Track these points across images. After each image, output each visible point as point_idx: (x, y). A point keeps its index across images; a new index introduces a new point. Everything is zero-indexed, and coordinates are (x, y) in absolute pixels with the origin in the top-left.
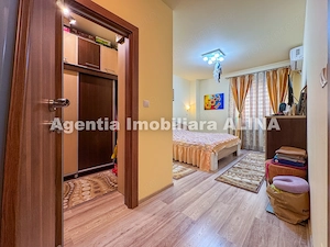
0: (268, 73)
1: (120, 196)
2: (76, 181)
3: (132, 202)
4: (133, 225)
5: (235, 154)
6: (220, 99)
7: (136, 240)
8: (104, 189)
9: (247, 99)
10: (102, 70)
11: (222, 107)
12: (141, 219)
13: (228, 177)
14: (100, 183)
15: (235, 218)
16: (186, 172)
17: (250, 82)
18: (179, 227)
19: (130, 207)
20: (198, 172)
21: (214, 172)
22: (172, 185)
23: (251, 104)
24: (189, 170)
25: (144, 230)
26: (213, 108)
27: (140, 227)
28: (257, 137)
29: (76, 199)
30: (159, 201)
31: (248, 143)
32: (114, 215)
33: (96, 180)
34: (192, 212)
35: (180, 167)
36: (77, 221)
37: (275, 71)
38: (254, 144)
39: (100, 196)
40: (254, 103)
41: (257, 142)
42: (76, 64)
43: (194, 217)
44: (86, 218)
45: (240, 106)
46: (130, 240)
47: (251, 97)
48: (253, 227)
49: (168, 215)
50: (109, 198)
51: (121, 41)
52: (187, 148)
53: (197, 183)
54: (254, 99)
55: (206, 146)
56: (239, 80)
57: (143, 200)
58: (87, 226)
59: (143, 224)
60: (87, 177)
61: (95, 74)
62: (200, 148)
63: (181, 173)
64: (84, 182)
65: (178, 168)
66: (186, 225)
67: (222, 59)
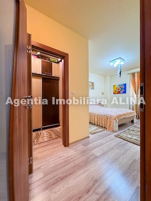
1: (61, 140)
2: (41, 131)
3: (66, 143)
4: (65, 154)
5: (132, 121)
6: (123, 87)
7: (66, 161)
8: (54, 136)
10: (53, 75)
11: (125, 92)
12: (70, 152)
13: (124, 135)
14: (52, 133)
15: (121, 158)
16: (98, 130)
18: (88, 158)
19: (65, 146)
20: (106, 131)
21: (115, 132)
22: (89, 137)
24: (101, 129)
25: (70, 157)
26: (119, 93)
27: (68, 156)
29: (41, 140)
30: (80, 145)
32: (57, 149)
33: (50, 132)
34: (97, 152)
35: (95, 128)
36: (41, 150)
39: (52, 140)
42: (41, 74)
43: (97, 154)
44: (44, 149)
45: (137, 92)
46: (63, 161)
48: (132, 163)
49: (84, 152)
50: (55, 141)
51: (61, 61)
52: (100, 117)
53: (103, 137)
55: (111, 116)
56: (136, 75)
57: (72, 143)
58: (44, 152)
59: (70, 155)
60: (46, 130)
61: (50, 78)
62: (108, 117)
63: (95, 131)
64: (45, 132)
65: (94, 128)
66: (92, 157)
67: (122, 63)
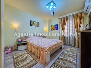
0: (74, 15)
6: (56, 26)
9: (66, 26)
11: (57, 29)
17: (67, 19)
23: (67, 28)
26: (54, 30)
28: (70, 40)
31: (66, 42)
37: (77, 14)
38: (69, 43)
40: (68, 27)
41: (70, 42)
45: (63, 29)
47: (67, 25)
52: (36, 48)
54: (68, 26)
56: (63, 19)
